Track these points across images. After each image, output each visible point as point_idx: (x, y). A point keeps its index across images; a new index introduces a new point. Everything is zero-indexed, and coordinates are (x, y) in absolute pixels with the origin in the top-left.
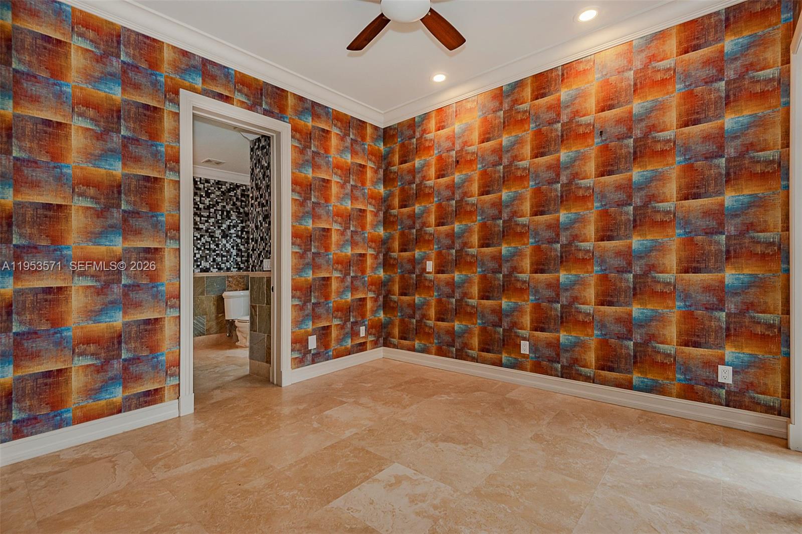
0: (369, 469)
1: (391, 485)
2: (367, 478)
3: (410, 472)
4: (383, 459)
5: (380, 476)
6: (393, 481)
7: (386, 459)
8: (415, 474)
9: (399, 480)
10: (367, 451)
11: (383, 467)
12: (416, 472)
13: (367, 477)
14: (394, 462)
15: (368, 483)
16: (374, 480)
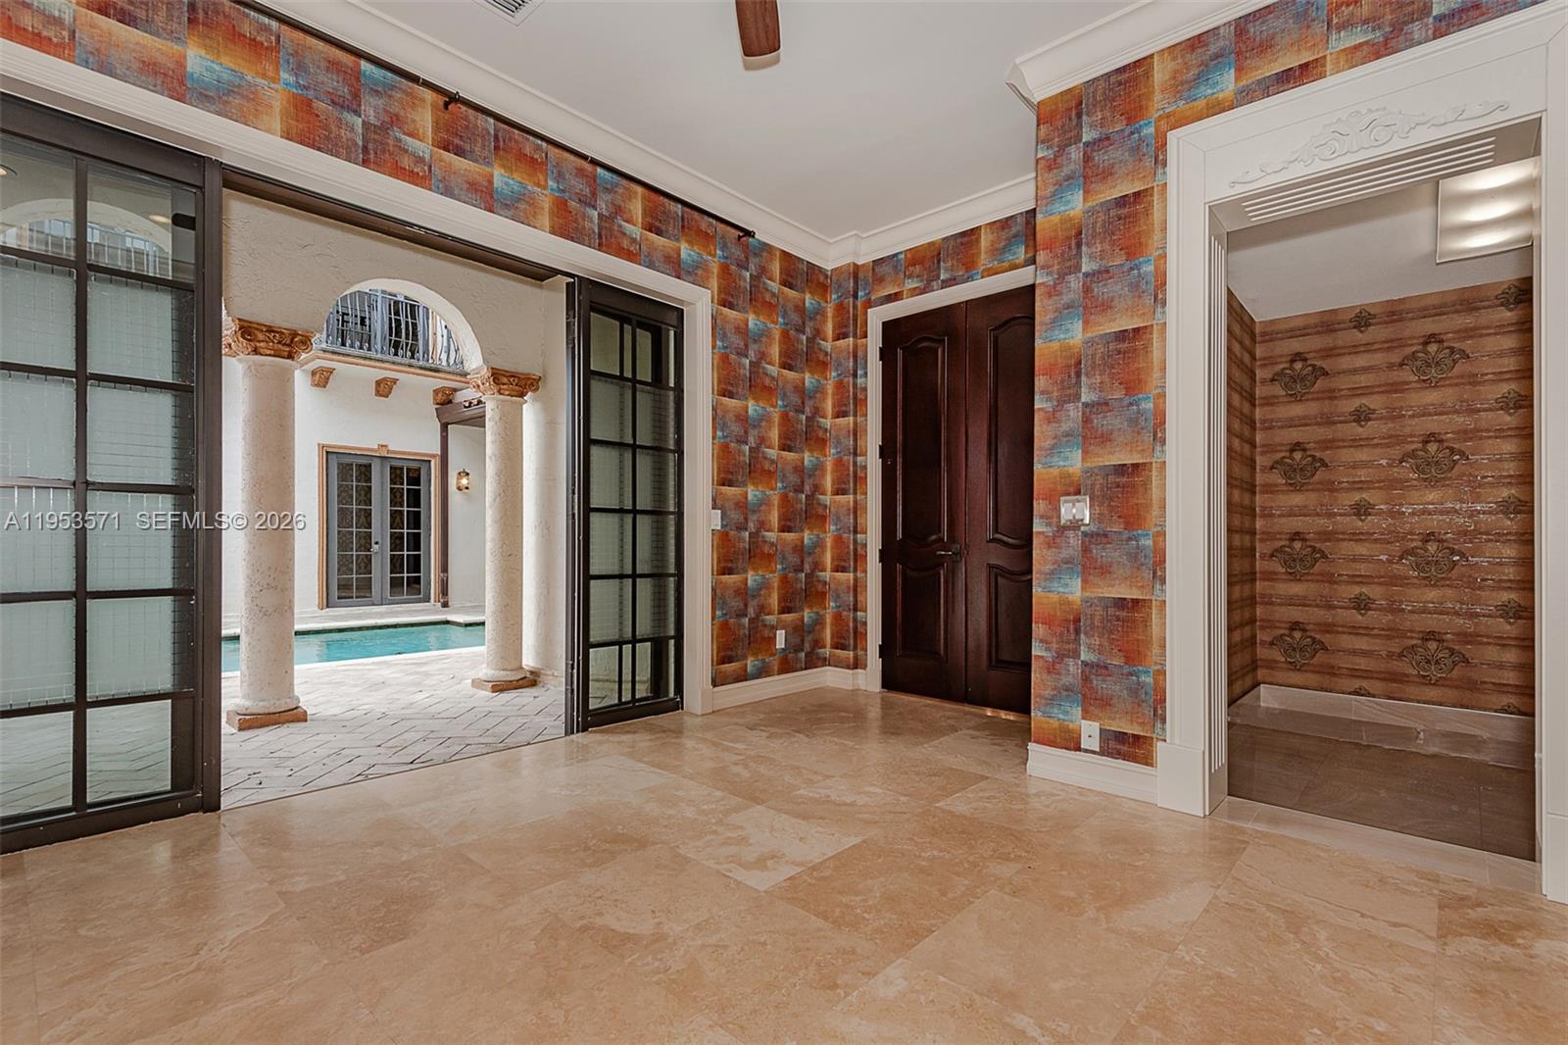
0: (814, 882)
1: (773, 857)
2: (813, 868)
3: (740, 874)
4: (789, 899)
5: (793, 871)
6: (769, 863)
7: (782, 898)
8: (731, 871)
9: (761, 863)
10: (826, 919)
11: (788, 883)
12: (728, 874)
13: (814, 870)
14: (766, 892)
15: (811, 861)
16: (801, 864)
